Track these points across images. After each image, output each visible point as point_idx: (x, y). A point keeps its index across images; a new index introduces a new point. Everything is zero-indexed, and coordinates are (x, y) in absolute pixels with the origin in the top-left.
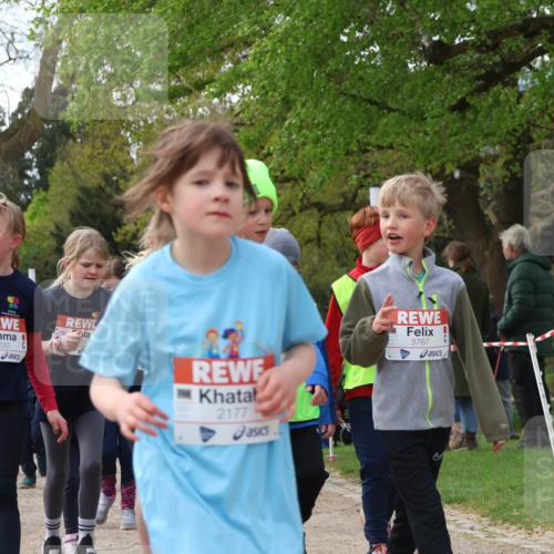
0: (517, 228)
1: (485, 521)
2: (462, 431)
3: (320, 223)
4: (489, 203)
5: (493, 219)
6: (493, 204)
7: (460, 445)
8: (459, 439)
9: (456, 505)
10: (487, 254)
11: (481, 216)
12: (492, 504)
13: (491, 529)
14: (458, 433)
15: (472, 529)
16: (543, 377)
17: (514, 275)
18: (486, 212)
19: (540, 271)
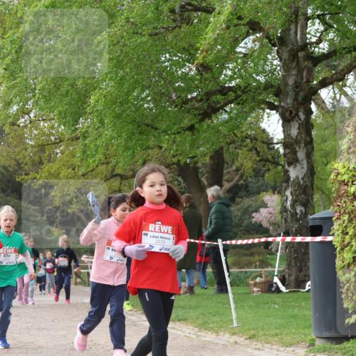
0: (216, 187)
1: (196, 329)
2: (187, 285)
3: (121, 183)
4: (204, 175)
5: (206, 183)
6: (206, 175)
7: (186, 293)
8: (185, 290)
9: (182, 322)
10: (202, 200)
11: (199, 181)
12: (200, 321)
13: (199, 333)
14: (185, 287)
15: (190, 333)
16: (226, 260)
17: (213, 210)
18: (202, 179)
19: (226, 208)
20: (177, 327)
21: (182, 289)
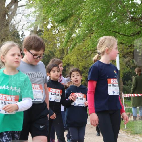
2: (140, 115)
8: (139, 118)
14: (139, 116)
20: (136, 137)
21: (137, 117)
